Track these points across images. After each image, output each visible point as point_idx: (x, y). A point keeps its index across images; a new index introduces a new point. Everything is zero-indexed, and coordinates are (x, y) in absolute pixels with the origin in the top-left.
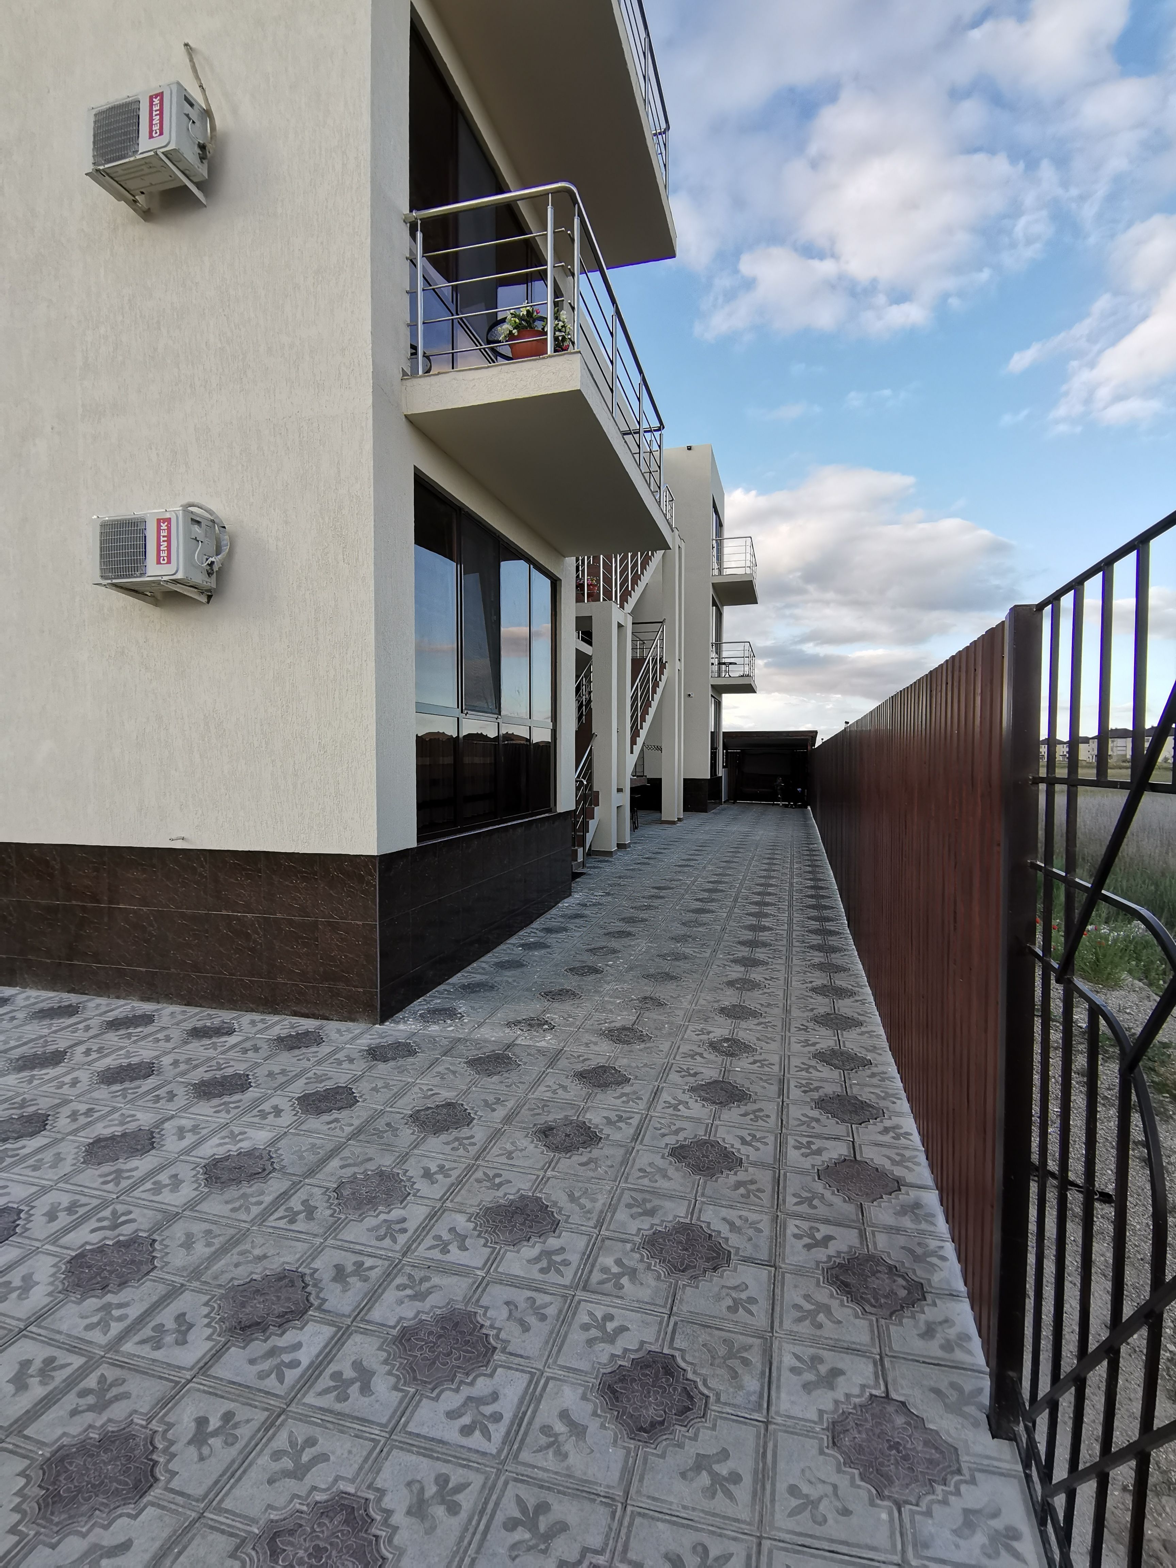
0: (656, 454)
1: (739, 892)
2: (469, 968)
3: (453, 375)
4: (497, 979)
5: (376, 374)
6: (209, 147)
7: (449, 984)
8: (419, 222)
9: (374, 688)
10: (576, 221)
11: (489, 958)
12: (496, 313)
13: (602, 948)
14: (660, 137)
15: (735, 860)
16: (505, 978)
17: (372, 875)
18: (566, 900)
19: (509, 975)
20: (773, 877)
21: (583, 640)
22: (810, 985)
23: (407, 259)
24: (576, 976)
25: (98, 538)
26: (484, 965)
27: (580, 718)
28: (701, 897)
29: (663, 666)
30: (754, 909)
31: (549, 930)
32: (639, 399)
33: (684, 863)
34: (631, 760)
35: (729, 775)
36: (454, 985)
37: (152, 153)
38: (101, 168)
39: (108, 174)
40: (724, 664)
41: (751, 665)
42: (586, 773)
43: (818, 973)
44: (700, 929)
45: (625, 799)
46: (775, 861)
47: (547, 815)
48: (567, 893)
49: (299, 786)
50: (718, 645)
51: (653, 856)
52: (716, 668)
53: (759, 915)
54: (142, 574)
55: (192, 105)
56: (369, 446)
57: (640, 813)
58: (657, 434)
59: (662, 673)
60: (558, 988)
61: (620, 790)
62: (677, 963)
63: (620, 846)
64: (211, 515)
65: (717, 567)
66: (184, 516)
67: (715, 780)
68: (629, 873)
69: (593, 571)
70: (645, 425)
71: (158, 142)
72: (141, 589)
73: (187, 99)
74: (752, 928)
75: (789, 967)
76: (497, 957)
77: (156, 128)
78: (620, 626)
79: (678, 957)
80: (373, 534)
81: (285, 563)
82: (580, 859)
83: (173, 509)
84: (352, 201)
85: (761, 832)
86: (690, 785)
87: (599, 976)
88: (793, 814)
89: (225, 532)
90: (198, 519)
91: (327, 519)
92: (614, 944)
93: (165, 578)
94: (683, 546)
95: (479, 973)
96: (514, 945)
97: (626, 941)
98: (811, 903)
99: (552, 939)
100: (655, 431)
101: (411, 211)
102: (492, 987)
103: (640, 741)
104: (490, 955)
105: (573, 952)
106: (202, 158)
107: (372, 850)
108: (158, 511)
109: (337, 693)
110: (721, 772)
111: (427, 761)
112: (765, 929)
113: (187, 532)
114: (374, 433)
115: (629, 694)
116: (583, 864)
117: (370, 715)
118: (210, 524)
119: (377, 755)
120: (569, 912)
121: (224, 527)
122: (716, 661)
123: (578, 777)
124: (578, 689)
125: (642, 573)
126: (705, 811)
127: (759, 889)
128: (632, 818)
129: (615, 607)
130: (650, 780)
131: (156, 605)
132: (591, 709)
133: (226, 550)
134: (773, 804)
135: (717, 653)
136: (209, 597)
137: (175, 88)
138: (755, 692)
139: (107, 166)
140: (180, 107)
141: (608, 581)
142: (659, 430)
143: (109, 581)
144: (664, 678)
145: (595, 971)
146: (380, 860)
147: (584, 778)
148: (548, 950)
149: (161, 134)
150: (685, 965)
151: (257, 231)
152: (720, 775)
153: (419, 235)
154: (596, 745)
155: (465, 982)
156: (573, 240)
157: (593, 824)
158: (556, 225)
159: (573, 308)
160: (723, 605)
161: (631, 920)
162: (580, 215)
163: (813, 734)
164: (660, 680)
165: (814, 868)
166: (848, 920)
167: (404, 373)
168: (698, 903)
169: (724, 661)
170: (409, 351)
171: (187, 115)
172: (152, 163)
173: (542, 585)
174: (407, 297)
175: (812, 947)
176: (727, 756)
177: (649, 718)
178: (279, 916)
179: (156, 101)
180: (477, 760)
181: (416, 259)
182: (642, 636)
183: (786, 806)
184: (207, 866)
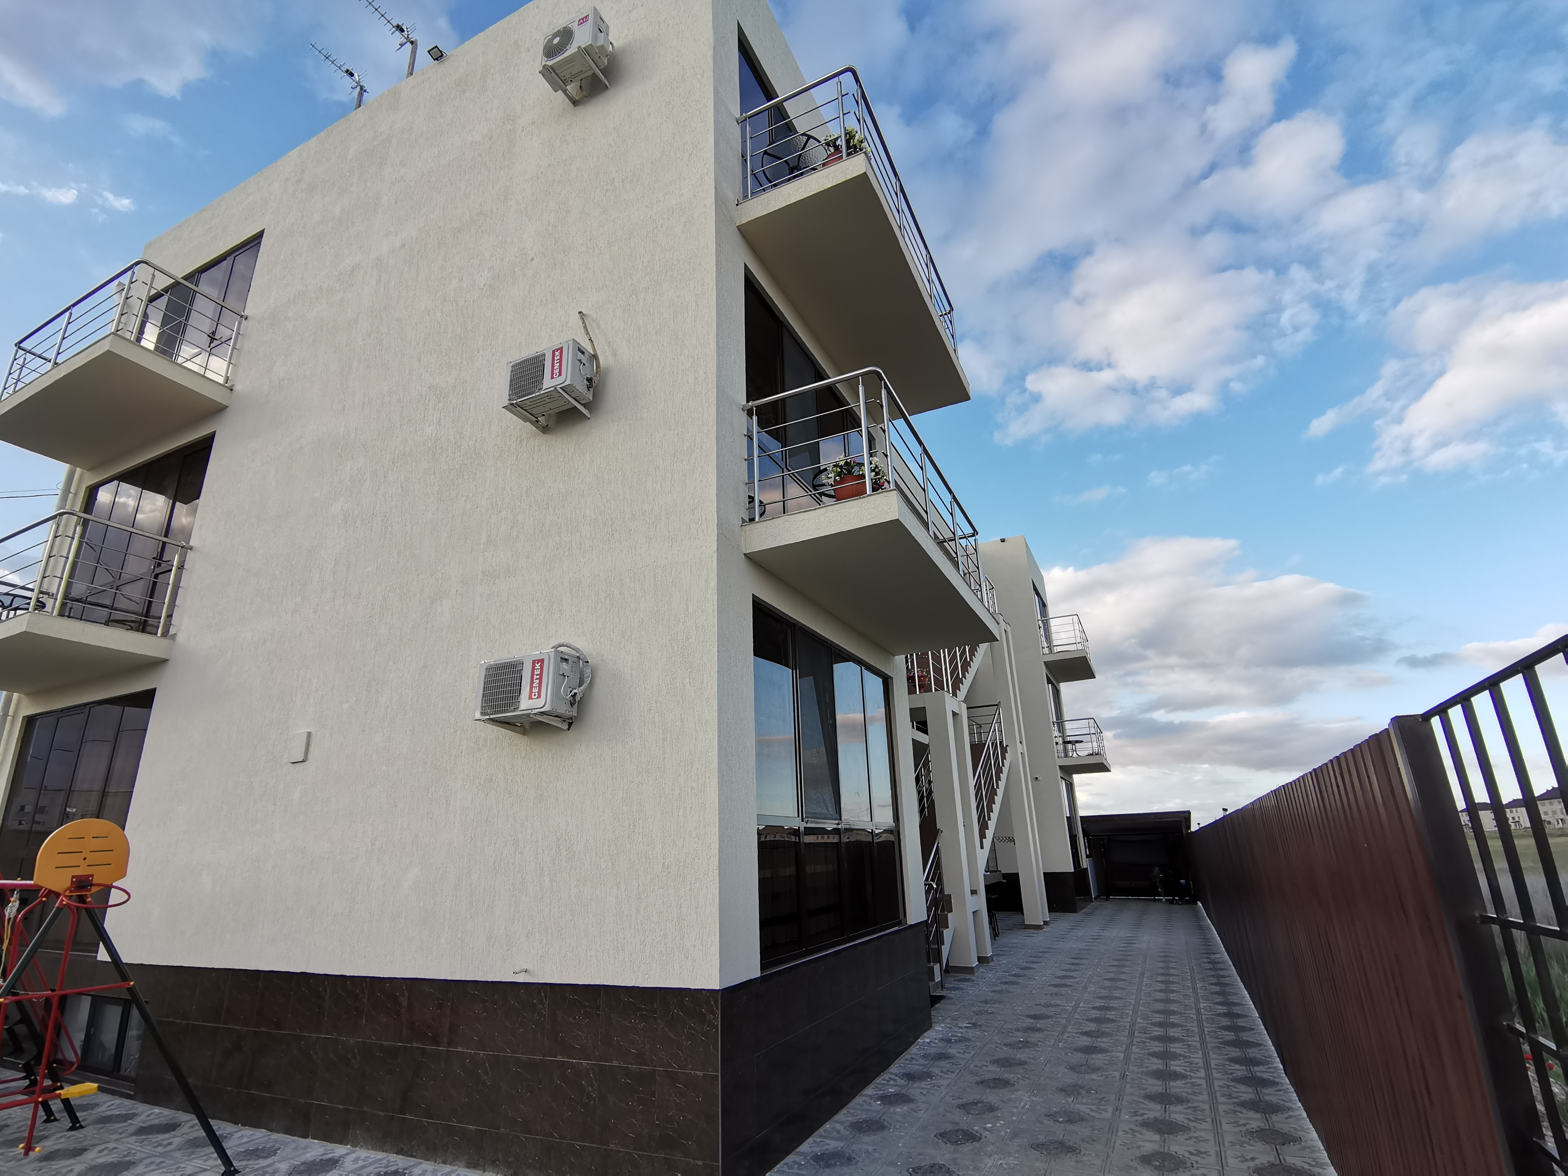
0: (974, 557)
1: (1133, 1024)
2: (821, 1131)
3: (785, 518)
4: (855, 1147)
5: (720, 526)
6: (595, 379)
7: (799, 1154)
8: (754, 409)
9: (717, 805)
10: (883, 392)
11: (844, 1117)
12: (820, 466)
13: (976, 1104)
14: (946, 317)
15: (1123, 977)
16: (864, 1147)
17: (713, 1013)
18: (926, 1034)
19: (868, 1142)
20: (1173, 1001)
21: (918, 729)
22: (1252, 1164)
23: (745, 435)
24: (949, 1145)
25: (483, 680)
26: (838, 1126)
27: (921, 811)
28: (1088, 1029)
29: (1004, 750)
30: (1157, 1047)
31: (910, 1077)
32: (951, 514)
33: (1059, 981)
34: (982, 856)
35: (1096, 865)
36: (804, 1155)
37: (553, 389)
38: (514, 402)
39: (519, 406)
40: (1070, 742)
41: (1100, 740)
42: (935, 874)
43: (1259, 1146)
44: (1094, 1076)
45: (980, 902)
46: (1171, 979)
47: (896, 928)
48: (927, 1025)
49: (642, 909)
50: (1060, 723)
51: (1021, 972)
52: (1061, 747)
53: (1166, 1056)
54: (515, 709)
55: (583, 353)
56: (713, 583)
57: (999, 915)
58: (972, 539)
59: (1004, 758)
60: (928, 1162)
61: (974, 892)
62: (1072, 1127)
63: (982, 960)
64: (577, 652)
65: (1045, 645)
66: (555, 656)
67: (1080, 873)
68: (996, 996)
69: (923, 663)
70: (959, 533)
71: (558, 381)
72: (513, 721)
73: (579, 350)
74: (1159, 1075)
75: (1218, 1134)
76: (852, 1115)
77: (556, 371)
78: (955, 714)
79: (1072, 1118)
80: (716, 658)
81: (638, 690)
82: (938, 978)
83: (546, 650)
84: (702, 402)
85: (1146, 938)
86: (1053, 880)
87: (977, 1145)
88: (1180, 912)
89: (588, 666)
90: (566, 657)
91: (676, 648)
92: (992, 1097)
93: (534, 711)
94: (1009, 629)
95: (832, 1138)
96: (871, 1097)
97: (1004, 1093)
98: (1228, 1038)
99: (915, 1089)
100: (969, 537)
101: (748, 402)
102: (850, 1160)
103: (990, 833)
104: (844, 1111)
105: (941, 1110)
106: (589, 388)
107: (715, 984)
108: (536, 654)
109: (681, 810)
110: (1085, 863)
111: (768, 874)
112: (1176, 1076)
113: (557, 668)
114: (718, 573)
115: (972, 783)
116: (942, 985)
117: (713, 832)
118: (576, 660)
119: (719, 874)
120: (932, 1051)
121: (588, 662)
122: (1060, 740)
123: (927, 879)
124: (917, 779)
125: (971, 659)
126: (1073, 910)
127: (1159, 1018)
128: (991, 923)
129: (948, 697)
130: (1005, 876)
131: (524, 734)
132: (933, 801)
133: (587, 681)
134: (1155, 900)
135: (1059, 731)
136: (570, 724)
137: (571, 343)
138: (1109, 771)
139: (518, 401)
140: (575, 355)
141: (938, 671)
142: (973, 535)
143: (488, 717)
144: (1007, 763)
145: (971, 1137)
146: (722, 995)
147: (932, 880)
148: (912, 1105)
149: (560, 375)
150: (1082, 1131)
151: (628, 432)
152: (1085, 866)
153: (755, 418)
154: (943, 841)
155: (818, 1150)
156: (882, 406)
157: (947, 934)
158: (867, 397)
159: (886, 456)
160: (1059, 682)
161: (1006, 1063)
162: (886, 387)
163: (1185, 816)
164: (1003, 765)
165: (1223, 988)
166: (1283, 1063)
167: (743, 521)
168: (1084, 1038)
169: (1069, 739)
170: (747, 500)
171: (580, 360)
172: (553, 395)
173: (875, 684)
174: (746, 463)
175: (1243, 1104)
176: (1090, 845)
177: (996, 808)
178: (615, 1063)
179: (557, 353)
180: (820, 869)
181: (752, 435)
182: (979, 720)
183: (1171, 902)
184: (547, 1003)
